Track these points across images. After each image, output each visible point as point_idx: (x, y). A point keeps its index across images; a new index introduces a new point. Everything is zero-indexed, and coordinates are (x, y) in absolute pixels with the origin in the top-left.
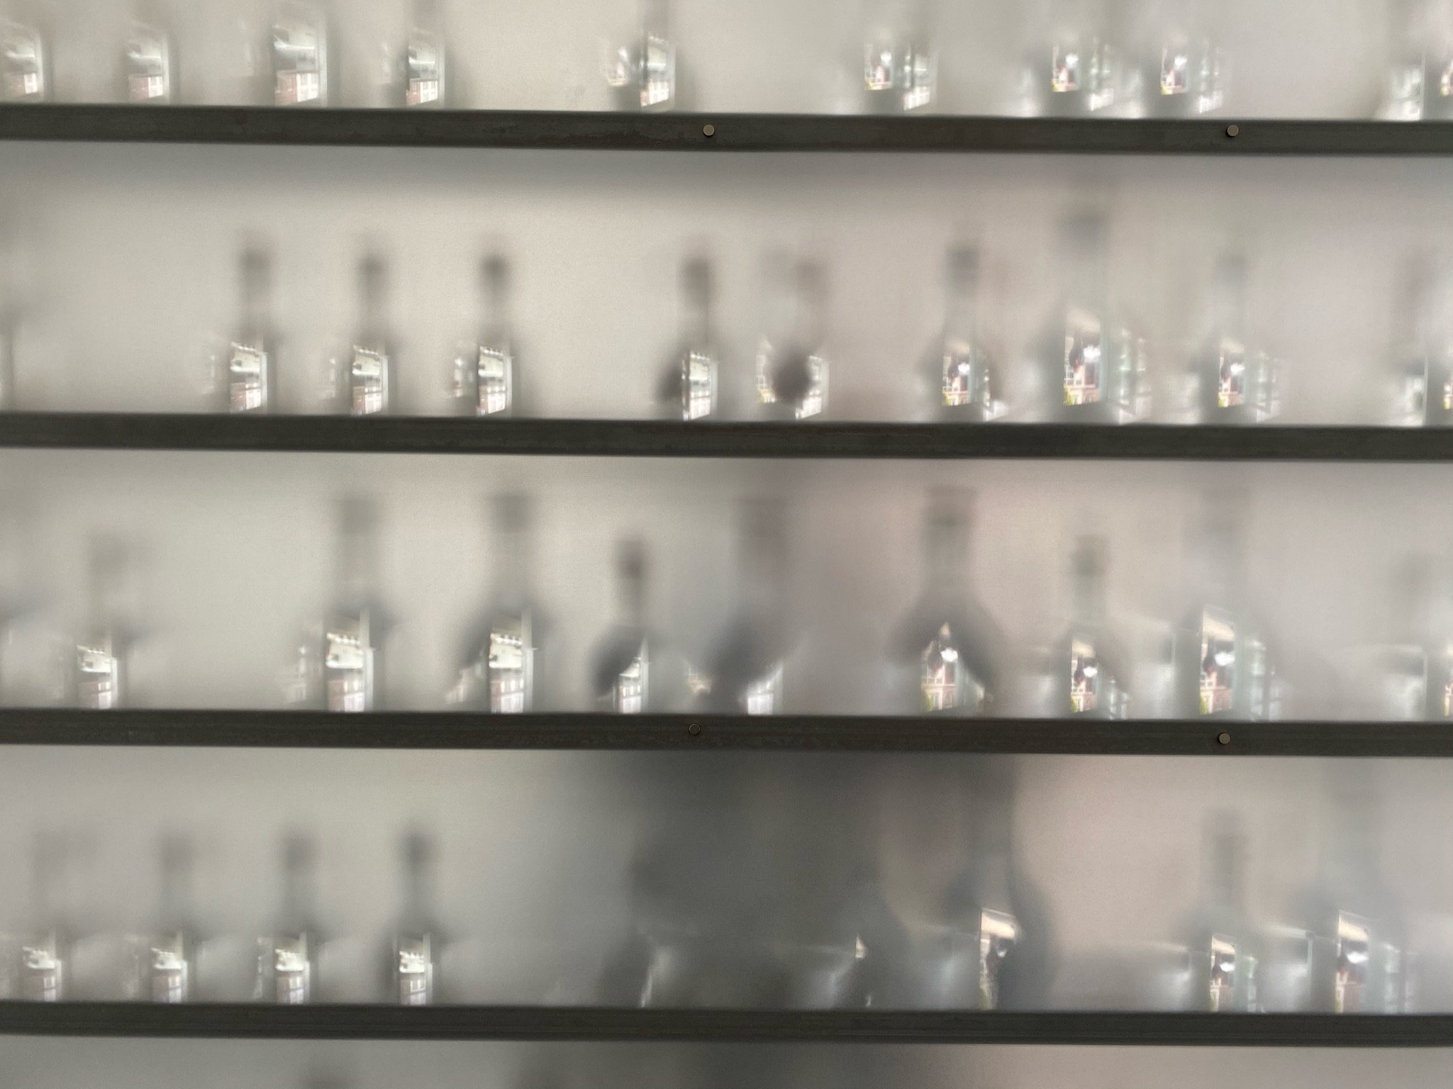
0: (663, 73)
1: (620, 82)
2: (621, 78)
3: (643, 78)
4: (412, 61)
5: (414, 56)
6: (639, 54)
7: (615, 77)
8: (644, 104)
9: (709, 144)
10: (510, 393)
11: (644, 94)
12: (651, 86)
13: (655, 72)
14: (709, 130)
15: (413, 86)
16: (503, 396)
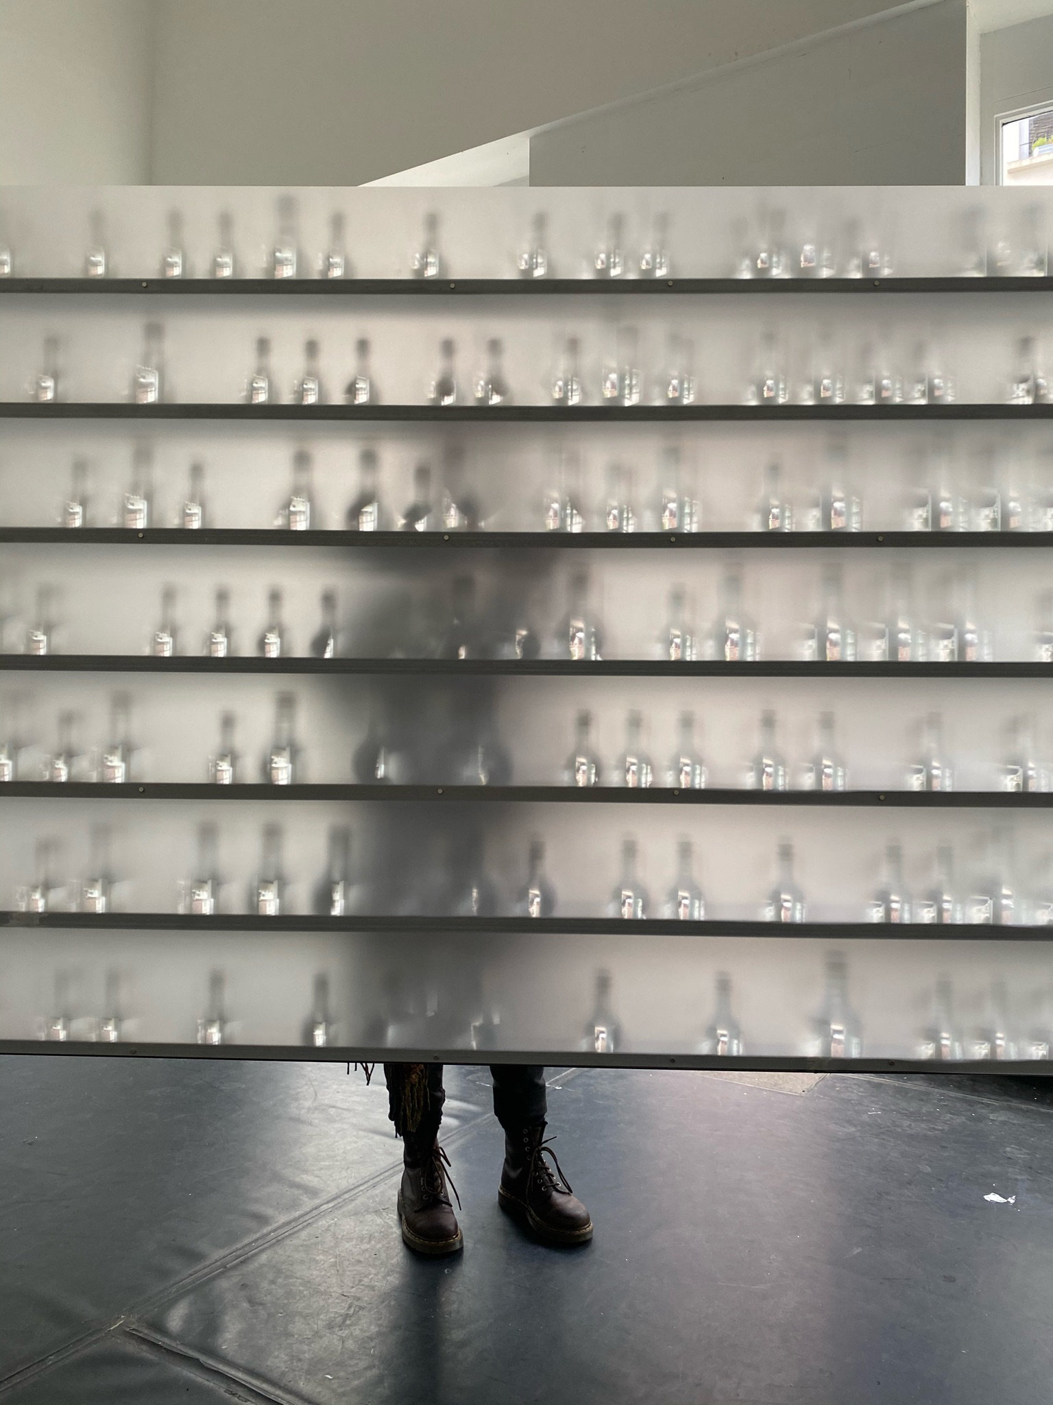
0: (434, 263)
1: (416, 268)
2: (417, 266)
3: (425, 266)
4: (331, 260)
5: (332, 258)
6: (425, 256)
7: (414, 265)
8: (426, 276)
9: (453, 291)
10: (368, 394)
11: (426, 272)
12: (429, 268)
13: (431, 263)
14: (452, 286)
15: (331, 270)
16: (366, 396)
